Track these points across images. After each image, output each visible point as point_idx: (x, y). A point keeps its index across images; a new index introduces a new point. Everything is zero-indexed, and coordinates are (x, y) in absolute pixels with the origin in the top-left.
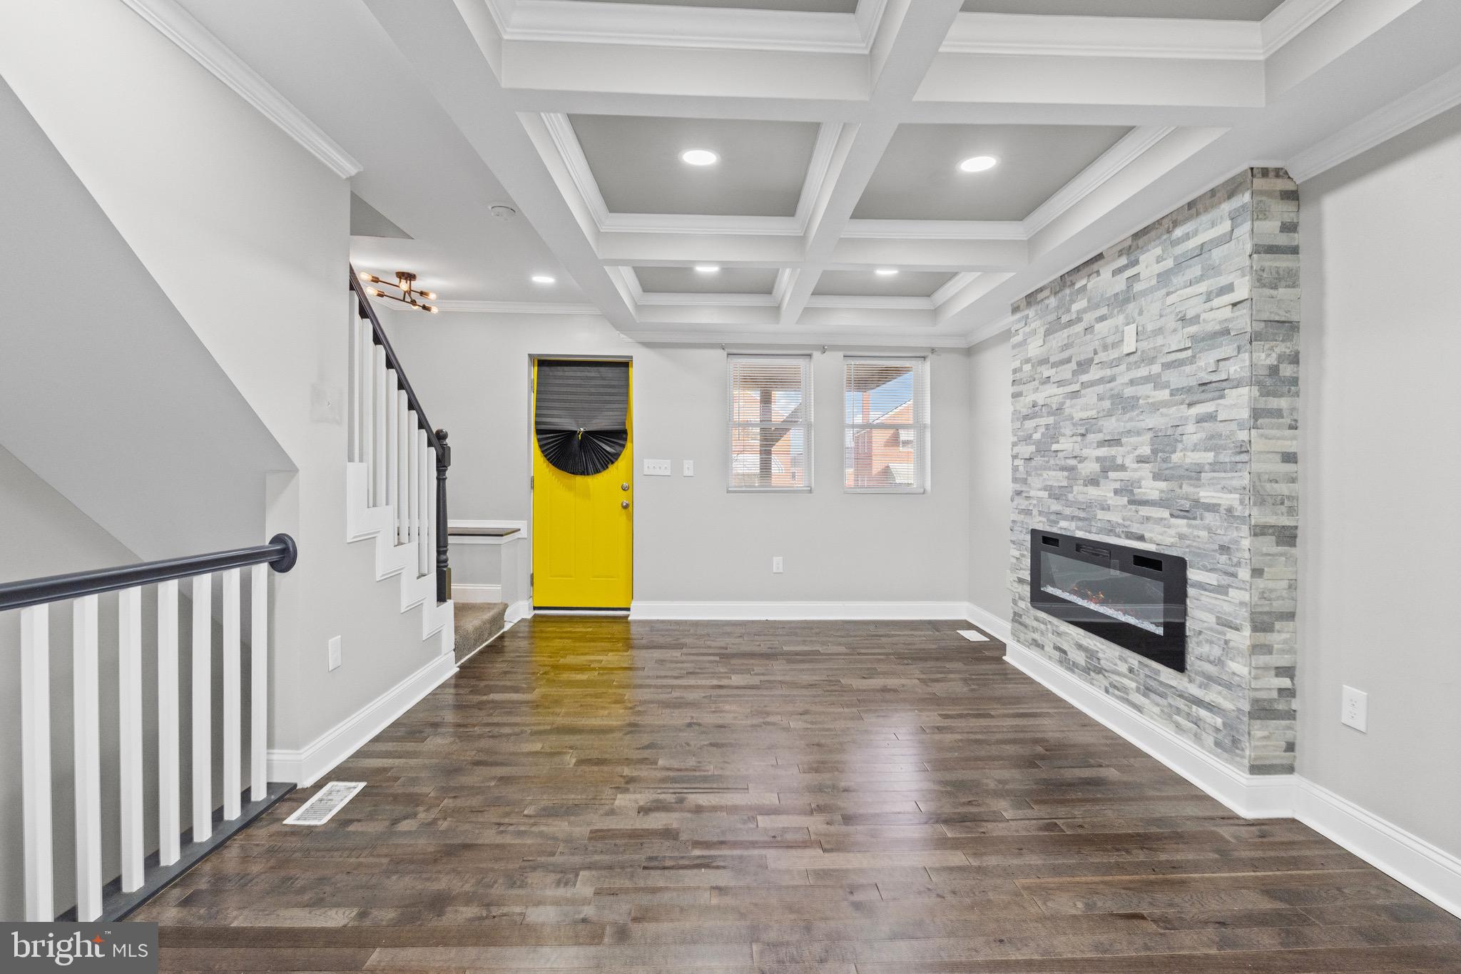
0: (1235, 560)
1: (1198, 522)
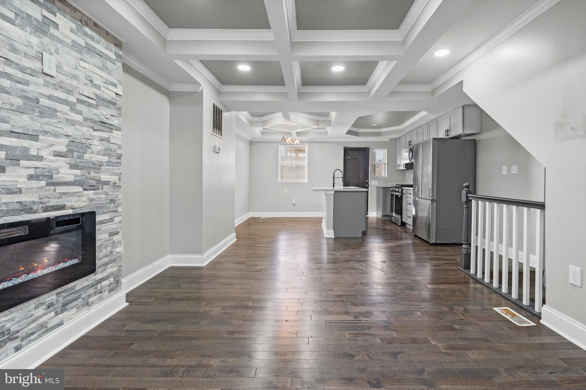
0: (117, 204)
1: (100, 191)
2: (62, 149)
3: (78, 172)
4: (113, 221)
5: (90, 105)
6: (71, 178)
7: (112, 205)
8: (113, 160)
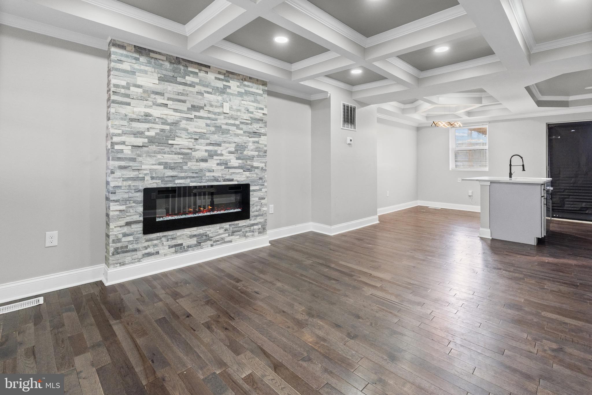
0: (263, 181)
1: (253, 172)
2: (232, 150)
3: (240, 161)
4: (261, 191)
5: (247, 124)
6: (237, 165)
7: (261, 181)
8: (261, 154)
